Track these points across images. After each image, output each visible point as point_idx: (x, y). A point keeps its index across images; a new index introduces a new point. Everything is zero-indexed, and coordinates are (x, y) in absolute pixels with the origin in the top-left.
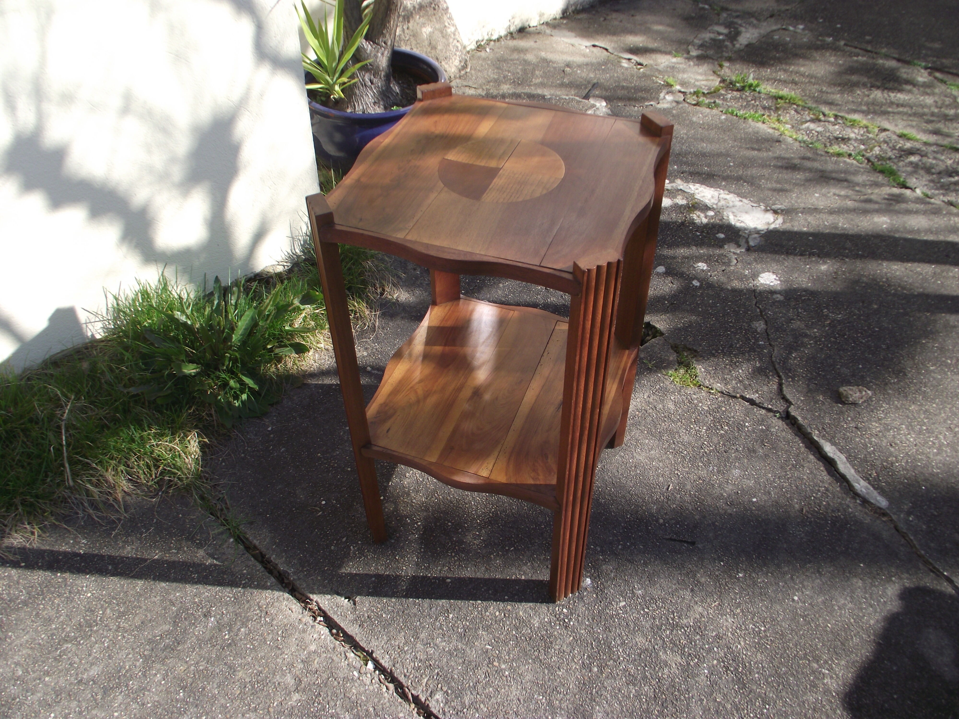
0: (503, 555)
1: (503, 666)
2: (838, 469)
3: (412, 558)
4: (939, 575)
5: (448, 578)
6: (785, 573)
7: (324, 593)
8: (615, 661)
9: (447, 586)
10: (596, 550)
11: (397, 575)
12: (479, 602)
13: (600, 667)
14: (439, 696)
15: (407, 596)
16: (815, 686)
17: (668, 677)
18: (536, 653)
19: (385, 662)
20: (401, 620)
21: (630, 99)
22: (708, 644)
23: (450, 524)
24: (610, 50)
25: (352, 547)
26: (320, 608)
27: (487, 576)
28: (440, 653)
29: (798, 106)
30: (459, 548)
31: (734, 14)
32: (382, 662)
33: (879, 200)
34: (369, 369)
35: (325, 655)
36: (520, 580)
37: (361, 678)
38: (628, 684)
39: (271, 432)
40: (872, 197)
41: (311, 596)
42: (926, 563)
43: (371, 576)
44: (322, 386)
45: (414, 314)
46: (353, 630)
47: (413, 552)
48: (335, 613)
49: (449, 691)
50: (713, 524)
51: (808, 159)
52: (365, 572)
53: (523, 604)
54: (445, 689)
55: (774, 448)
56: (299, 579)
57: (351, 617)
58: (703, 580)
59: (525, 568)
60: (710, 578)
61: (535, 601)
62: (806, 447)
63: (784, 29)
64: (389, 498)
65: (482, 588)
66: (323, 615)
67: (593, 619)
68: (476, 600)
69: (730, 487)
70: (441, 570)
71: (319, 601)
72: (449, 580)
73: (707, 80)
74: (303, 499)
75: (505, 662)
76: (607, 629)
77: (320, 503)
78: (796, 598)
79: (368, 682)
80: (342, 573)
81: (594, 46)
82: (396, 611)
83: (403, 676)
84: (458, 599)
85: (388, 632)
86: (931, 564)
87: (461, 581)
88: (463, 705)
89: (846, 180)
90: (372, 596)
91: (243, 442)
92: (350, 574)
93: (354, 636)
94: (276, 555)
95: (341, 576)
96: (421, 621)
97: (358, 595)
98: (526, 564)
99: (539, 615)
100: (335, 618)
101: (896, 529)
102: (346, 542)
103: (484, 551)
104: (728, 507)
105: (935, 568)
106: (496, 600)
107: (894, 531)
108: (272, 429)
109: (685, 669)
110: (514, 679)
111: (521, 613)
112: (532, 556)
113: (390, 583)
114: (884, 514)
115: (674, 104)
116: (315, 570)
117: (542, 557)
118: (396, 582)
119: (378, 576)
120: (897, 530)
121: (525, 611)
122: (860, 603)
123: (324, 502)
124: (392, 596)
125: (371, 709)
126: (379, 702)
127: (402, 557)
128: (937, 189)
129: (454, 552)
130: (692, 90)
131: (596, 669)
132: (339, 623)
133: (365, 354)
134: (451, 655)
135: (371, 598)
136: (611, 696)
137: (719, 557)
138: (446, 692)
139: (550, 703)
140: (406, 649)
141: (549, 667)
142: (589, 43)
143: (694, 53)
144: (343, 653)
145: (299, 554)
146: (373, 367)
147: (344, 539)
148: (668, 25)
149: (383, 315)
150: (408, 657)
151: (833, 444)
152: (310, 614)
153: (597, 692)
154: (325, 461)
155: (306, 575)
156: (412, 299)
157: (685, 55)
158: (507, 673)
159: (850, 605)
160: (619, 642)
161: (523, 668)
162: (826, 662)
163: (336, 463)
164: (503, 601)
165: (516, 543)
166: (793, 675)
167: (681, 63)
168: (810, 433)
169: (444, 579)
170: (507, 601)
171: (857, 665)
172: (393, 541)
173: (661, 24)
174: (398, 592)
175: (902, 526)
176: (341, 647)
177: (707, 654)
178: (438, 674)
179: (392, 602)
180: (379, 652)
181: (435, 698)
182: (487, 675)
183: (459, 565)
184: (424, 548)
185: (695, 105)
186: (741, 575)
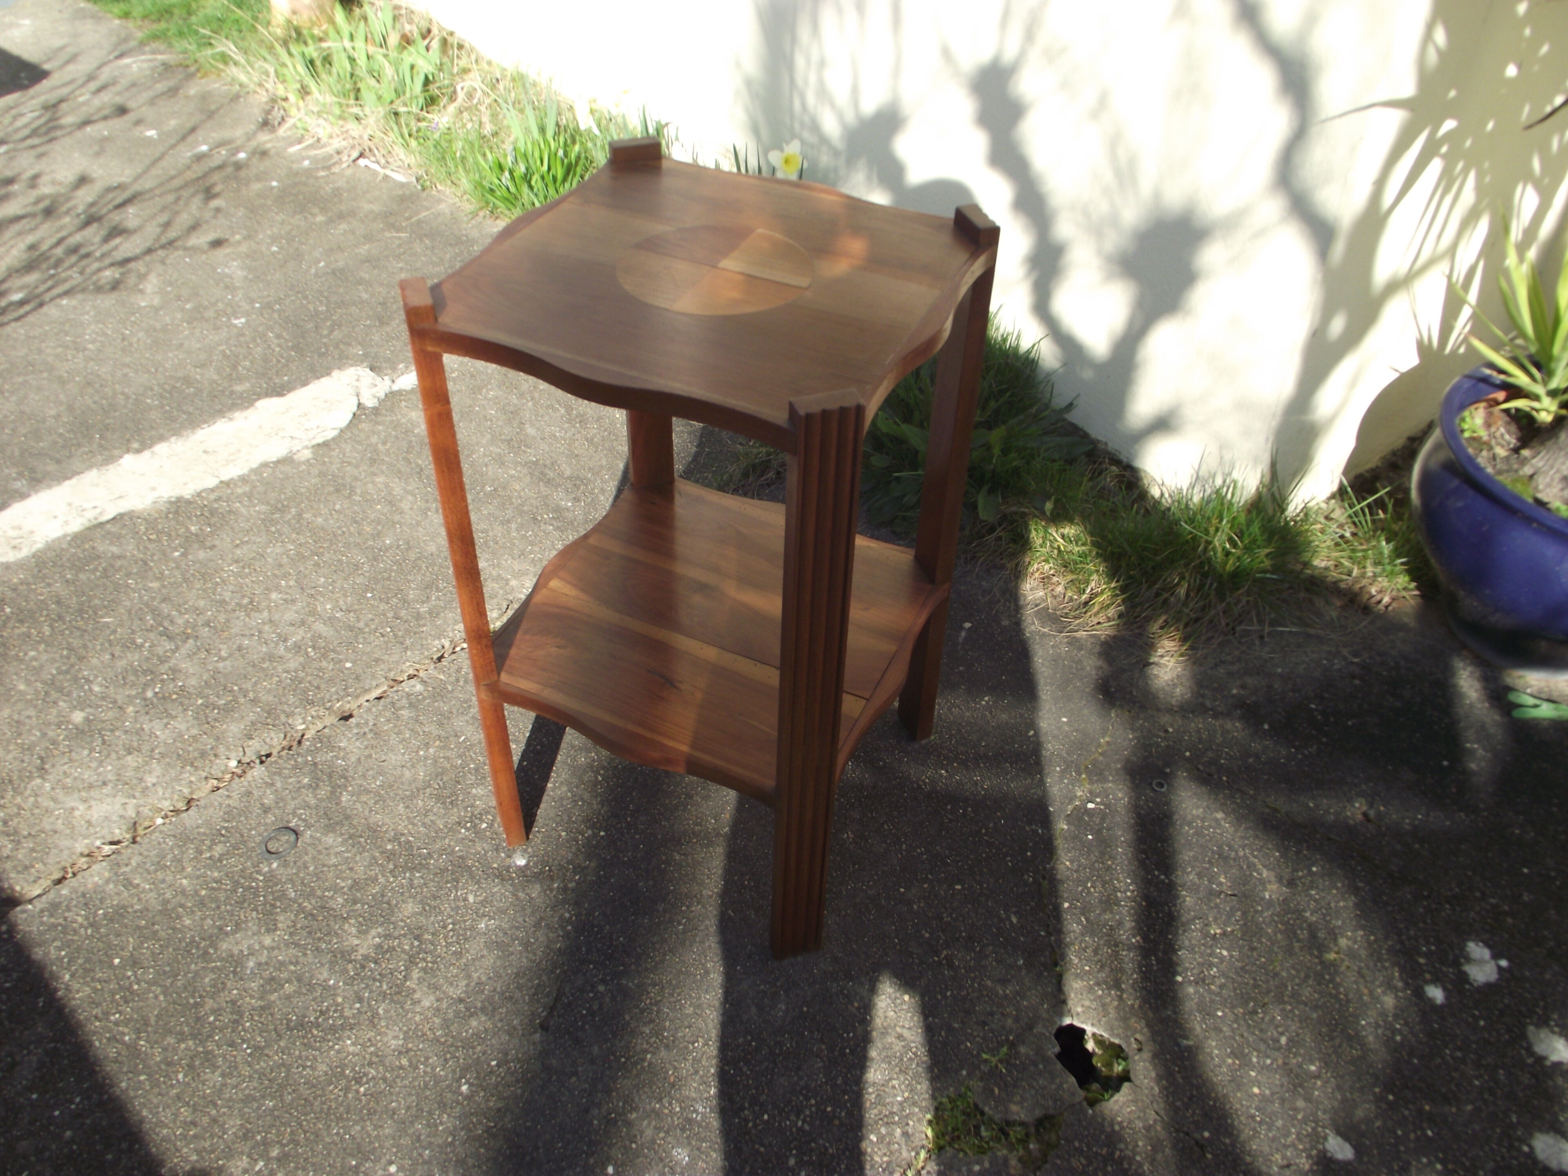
0: (592, 767)
1: (431, 750)
8: (392, 871)
13: (389, 853)
16: (245, 1137)
17: (344, 931)
18: (435, 785)
22: (369, 998)
38: (355, 880)
58: (474, 1023)
60: (473, 1035)
67: (460, 857)
69: (648, 1132)
75: (436, 753)
78: (394, 1169)
109: (345, 957)
110: (411, 759)
131: (389, 847)
137: (507, 1062)
141: (412, 797)
153: (359, 843)
158: (421, 753)
160: (416, 882)
161: (421, 769)
166: (275, 1108)
177: (355, 992)
182: (427, 734)
186: (464, 1088)
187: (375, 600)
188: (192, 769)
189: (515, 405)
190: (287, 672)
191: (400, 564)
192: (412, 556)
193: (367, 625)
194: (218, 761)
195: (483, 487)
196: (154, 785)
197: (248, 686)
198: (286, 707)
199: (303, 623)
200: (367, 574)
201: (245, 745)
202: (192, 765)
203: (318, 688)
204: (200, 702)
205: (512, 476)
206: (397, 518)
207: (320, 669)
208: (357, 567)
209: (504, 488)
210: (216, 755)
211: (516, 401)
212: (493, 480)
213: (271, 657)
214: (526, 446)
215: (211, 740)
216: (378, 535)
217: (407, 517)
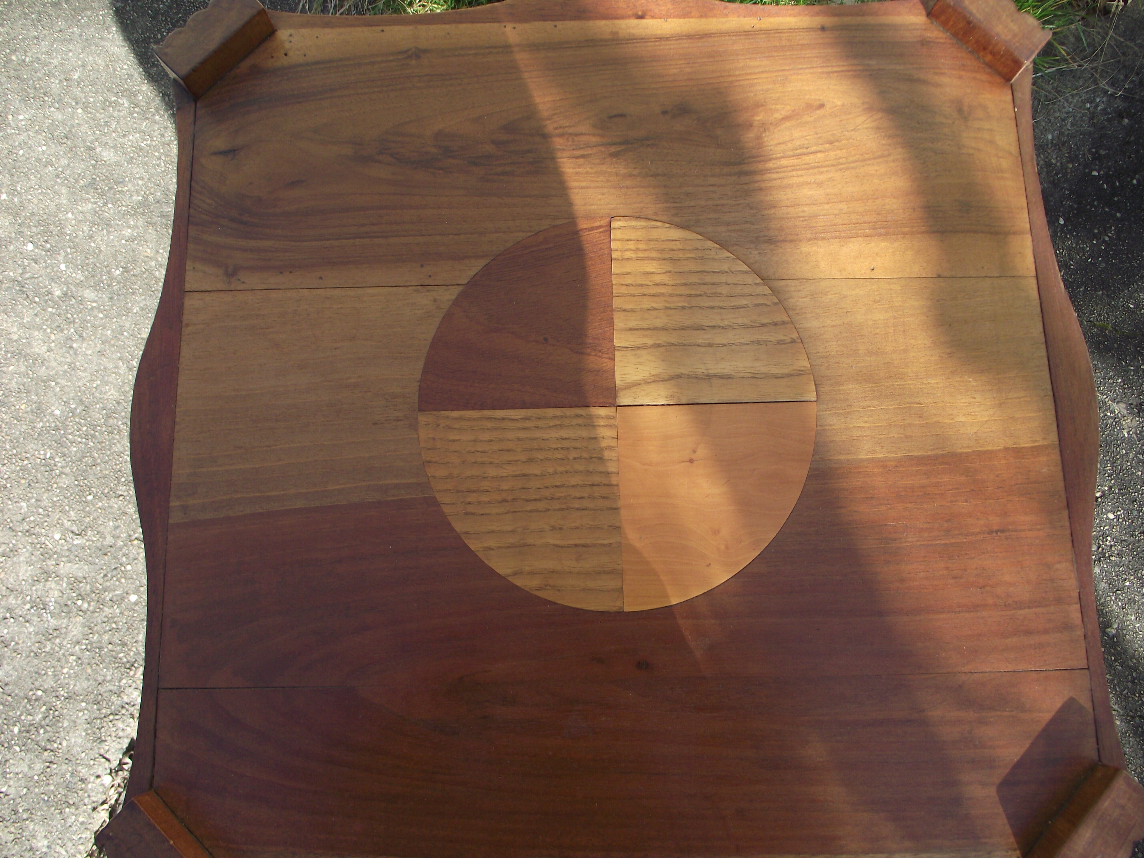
187: (100, 500)
188: (73, 810)
189: (64, 122)
190: (78, 643)
191: (93, 436)
192: (98, 416)
193: (116, 537)
194: (90, 786)
195: (109, 272)
196: (49, 847)
197: (49, 683)
198: (110, 687)
199: (47, 574)
200: (67, 470)
201: (102, 751)
202: (69, 805)
203: (124, 644)
204: (16, 730)
205: (131, 239)
206: (43, 371)
207: (109, 620)
208: (48, 466)
209: (135, 261)
210: (82, 780)
211: (60, 116)
212: (114, 256)
213: (48, 635)
214: (118, 183)
215: (64, 767)
216: (39, 411)
217: (54, 364)
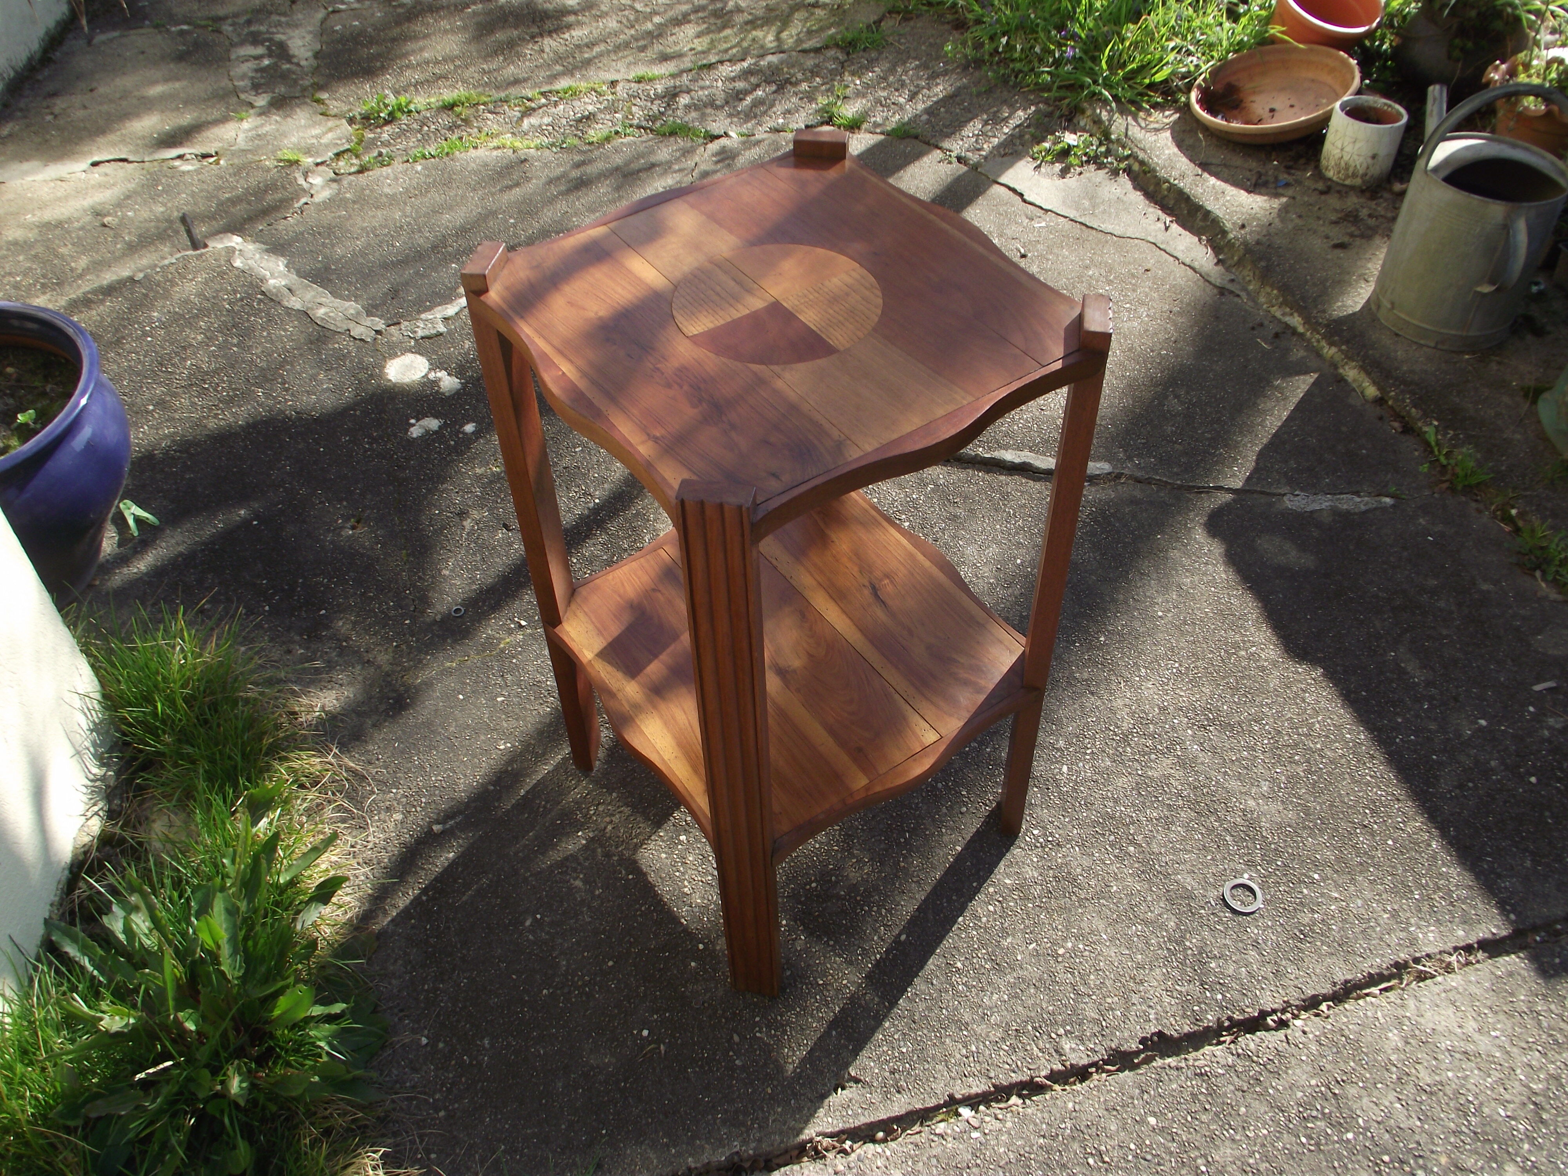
0: (909, 851)
1: (1069, 945)
2: (1039, 468)
3: (835, 962)
4: (1208, 490)
5: (900, 935)
6: (1126, 602)
7: (812, 1114)
8: (1133, 823)
9: (911, 943)
10: (975, 748)
11: (849, 999)
12: (961, 919)
13: (1133, 842)
14: (1067, 1045)
15: (894, 1003)
16: (1263, 669)
17: (1182, 784)
18: (1074, 898)
19: (978, 1087)
20: (925, 1031)
21: (265, 212)
22: (1166, 723)
23: (814, 885)
24: (131, 158)
25: (758, 1035)
26: (831, 1135)
27: (928, 889)
28: (1007, 1009)
29: (484, 104)
30: (861, 895)
31: (242, 20)
32: (975, 1090)
33: (713, 167)
34: (436, 828)
35: (921, 1164)
36: (960, 853)
37: (987, 1131)
38: (1168, 829)
39: (433, 1042)
40: (703, 167)
41: (804, 1137)
42: (1189, 489)
43: (827, 1034)
44: (406, 914)
45: (383, 707)
46: (899, 1106)
47: (825, 957)
48: (856, 1115)
49: (1068, 1028)
50: (1021, 616)
51: (583, 163)
52: (815, 1038)
53: (996, 871)
54: (1061, 1031)
55: (966, 497)
56: (760, 1141)
57: (876, 1098)
58: (1086, 676)
59: (946, 838)
60: (1088, 667)
61: (1001, 856)
62: (987, 472)
63: (334, 12)
64: (708, 937)
65: (942, 904)
66: (844, 1137)
67: (1065, 810)
68: (955, 922)
69: (986, 569)
70: (879, 937)
71: (819, 1129)
72: (903, 937)
73: (330, 130)
74: (614, 1060)
75: (1065, 939)
76: (1089, 805)
77: (642, 1038)
78: (1160, 614)
79: (998, 1125)
80: (794, 1071)
81: (95, 164)
82: (906, 1031)
83: (1013, 1075)
84: (941, 942)
85: (933, 1058)
86: (1194, 487)
87: (913, 922)
88: (1097, 1022)
89: (653, 165)
90: (861, 1050)
91: (415, 1098)
92: (803, 1061)
93: (910, 1108)
94: (690, 1155)
95: (799, 1076)
96: (944, 1006)
97: (847, 1068)
98: (941, 835)
99: (1023, 863)
100: (863, 1120)
101: (1138, 481)
102: (743, 1038)
103: (888, 869)
104: (1010, 590)
105: (1199, 488)
106: (971, 899)
107: (1139, 485)
108: (427, 1037)
109: (1183, 763)
110: (1095, 943)
111: (1008, 881)
112: (934, 820)
113: (857, 1014)
114: (1119, 476)
115: (335, 185)
116: (762, 1109)
117: (944, 810)
118: (860, 1006)
119: (833, 1024)
120: (1140, 482)
121: (1008, 876)
122: (1199, 570)
123: (645, 1033)
124: (879, 1023)
125: (1041, 1141)
126: (1036, 1125)
127: (824, 974)
128: (746, 122)
129: (863, 905)
130: (330, 154)
131: (1132, 849)
132: (877, 1119)
133: (398, 816)
134: (1016, 996)
135: (865, 1053)
136: (1174, 854)
137: (1067, 641)
138: (1067, 1032)
139: (1146, 922)
140: (974, 1048)
141: (1099, 895)
142: (85, 164)
143: (261, 101)
144: (932, 1137)
145: (715, 1119)
146: (442, 822)
147: (736, 1038)
148: (166, 80)
149: (344, 747)
150: (988, 1052)
151: (1006, 447)
152: (834, 1152)
153: (1161, 866)
154: (566, 990)
155: (760, 1127)
156: (348, 693)
157: (252, 111)
158: (1081, 946)
159: (1196, 578)
160: (1111, 804)
161: (1084, 925)
162: (1244, 642)
163: (583, 976)
164: (977, 891)
165: (901, 826)
166: (1242, 678)
167: (262, 125)
168: (977, 455)
169: (897, 940)
170: (980, 886)
171: (1260, 620)
172: (788, 973)
173: (155, 82)
174: (878, 1011)
175: (1139, 474)
176: (919, 1134)
177: (1176, 732)
178: (1034, 1028)
179: (889, 1028)
180: (958, 1088)
181: (1068, 1051)
182: (1070, 970)
183: (889, 911)
184: (830, 939)
185: (360, 172)
186: (1102, 639)
190: (1234, 1140)
197: (1287, 1138)
198: (1236, 1080)
201: (1286, 1046)
202: (1347, 1038)
204: (1350, 1136)
207: (1189, 1127)
215: (1328, 1067)
